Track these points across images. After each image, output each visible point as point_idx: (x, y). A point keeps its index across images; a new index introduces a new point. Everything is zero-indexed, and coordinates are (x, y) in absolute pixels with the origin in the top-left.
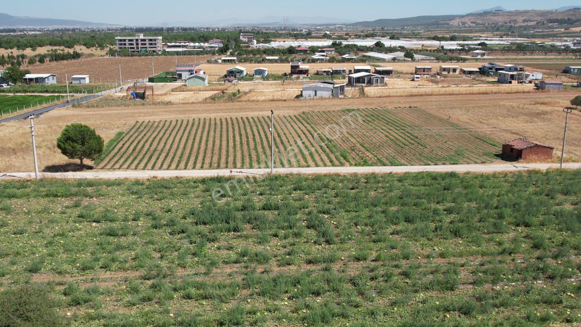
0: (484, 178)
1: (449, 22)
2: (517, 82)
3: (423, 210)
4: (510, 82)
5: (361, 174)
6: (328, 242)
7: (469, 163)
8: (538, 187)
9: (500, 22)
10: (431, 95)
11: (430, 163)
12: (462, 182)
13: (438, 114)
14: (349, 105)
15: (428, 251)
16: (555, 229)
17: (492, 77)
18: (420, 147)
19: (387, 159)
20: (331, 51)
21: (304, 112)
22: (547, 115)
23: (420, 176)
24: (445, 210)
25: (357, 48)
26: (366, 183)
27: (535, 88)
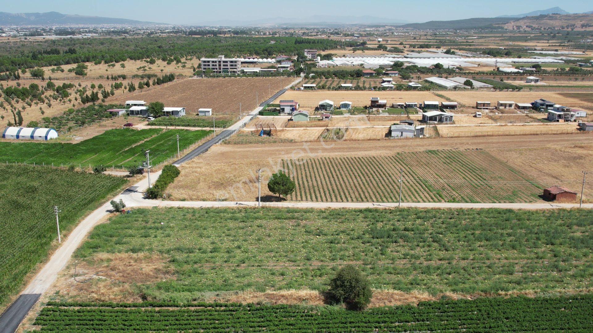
0: (530, 214)
1: (503, 26)
2: (563, 120)
3: (494, 233)
4: (558, 121)
5: (454, 209)
6: (447, 250)
7: (521, 202)
8: (564, 220)
9: (557, 27)
10: (492, 136)
11: (496, 201)
12: (516, 216)
13: (498, 157)
14: (429, 145)
15: (499, 256)
16: (568, 247)
17: (543, 113)
18: (488, 188)
19: (468, 197)
20: (395, 74)
21: (398, 153)
22: (582, 159)
23: (490, 211)
24: (507, 234)
25: (417, 69)
26: (458, 215)
27: (579, 127)
